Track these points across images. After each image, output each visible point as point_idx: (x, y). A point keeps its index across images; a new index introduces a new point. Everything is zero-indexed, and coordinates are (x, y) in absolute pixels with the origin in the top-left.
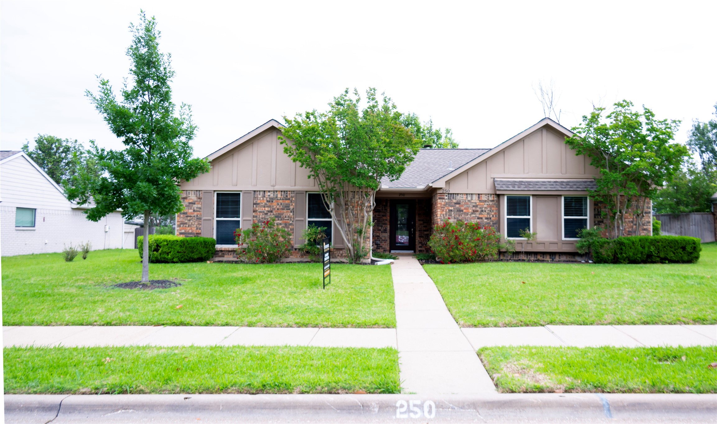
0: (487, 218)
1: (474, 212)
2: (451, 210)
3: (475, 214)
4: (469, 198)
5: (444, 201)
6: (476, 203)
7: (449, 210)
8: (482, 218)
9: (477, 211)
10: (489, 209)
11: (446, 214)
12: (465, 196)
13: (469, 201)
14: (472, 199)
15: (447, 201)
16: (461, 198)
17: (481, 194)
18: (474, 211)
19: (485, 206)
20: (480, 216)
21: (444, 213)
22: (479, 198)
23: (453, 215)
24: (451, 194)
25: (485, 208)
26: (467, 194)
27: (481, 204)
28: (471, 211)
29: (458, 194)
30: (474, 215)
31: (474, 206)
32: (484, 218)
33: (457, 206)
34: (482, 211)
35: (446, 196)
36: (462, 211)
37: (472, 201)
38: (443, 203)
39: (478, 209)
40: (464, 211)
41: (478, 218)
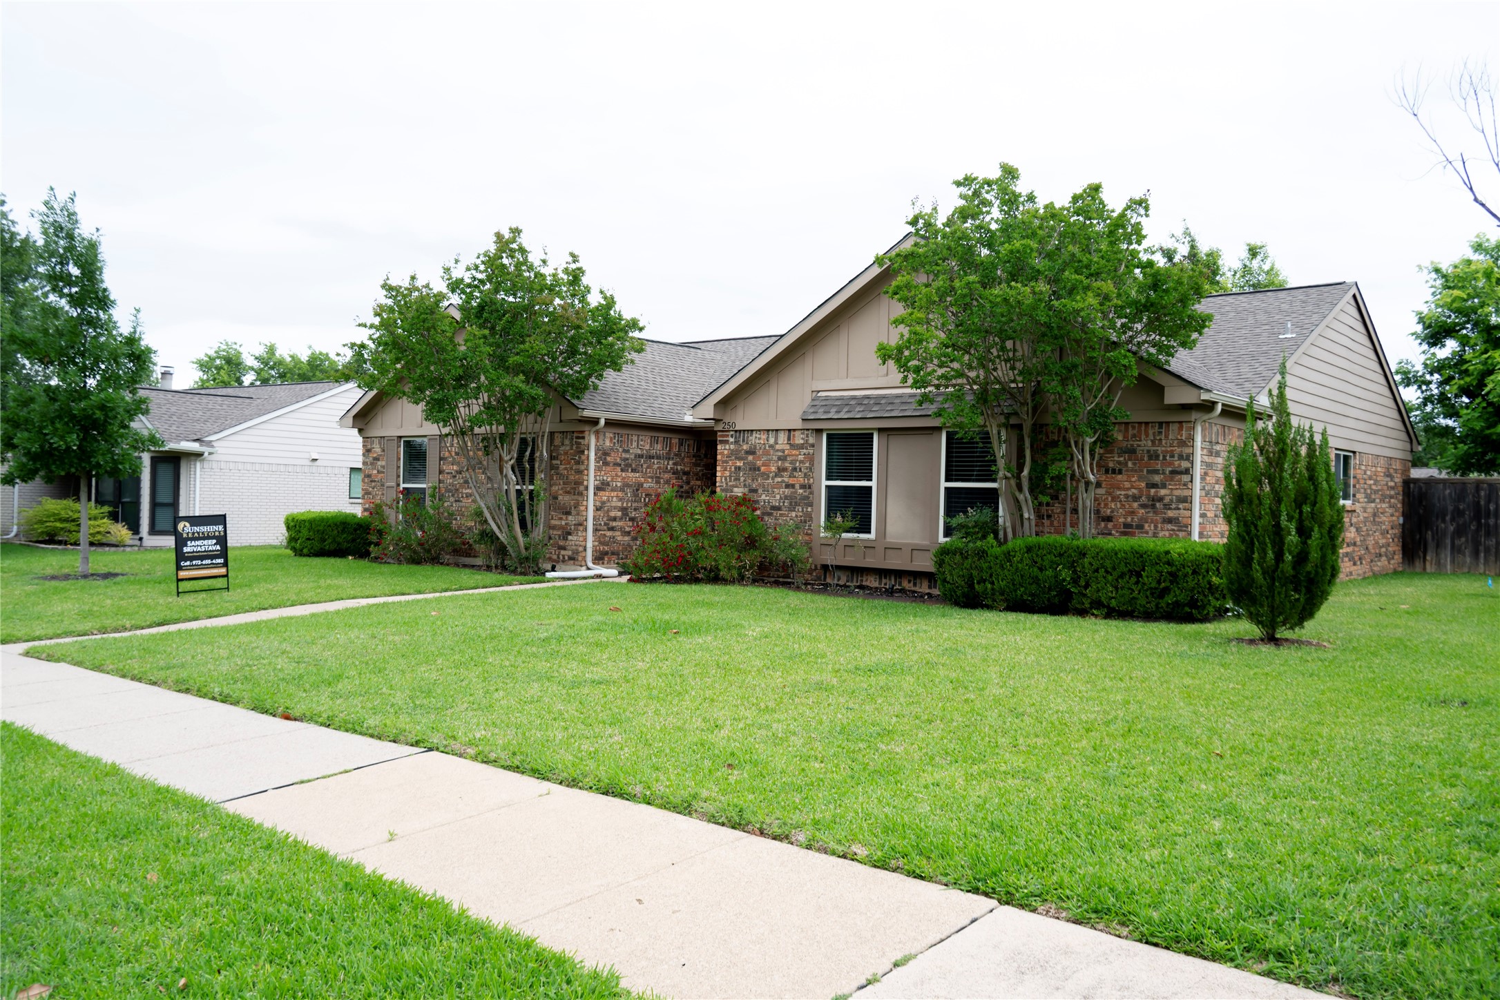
0: (803, 487)
1: (781, 470)
2: (739, 468)
3: (782, 476)
4: (772, 441)
5: (727, 447)
6: (783, 451)
7: (736, 468)
8: (793, 486)
9: (785, 470)
10: (807, 464)
11: (730, 476)
12: (764, 436)
13: (771, 446)
14: (776, 443)
15: (732, 447)
16: (757, 441)
17: (794, 430)
18: (779, 468)
19: (801, 457)
20: (791, 481)
21: (728, 474)
22: (789, 439)
23: (742, 479)
24: (740, 431)
25: (801, 462)
26: (768, 430)
27: (794, 452)
28: (773, 469)
29: (752, 431)
30: (780, 480)
31: (779, 459)
32: (797, 486)
33: (750, 458)
34: (795, 469)
35: (732, 436)
36: (759, 469)
37: (777, 447)
38: (726, 452)
39: (787, 465)
40: (763, 469)
41: (787, 486)
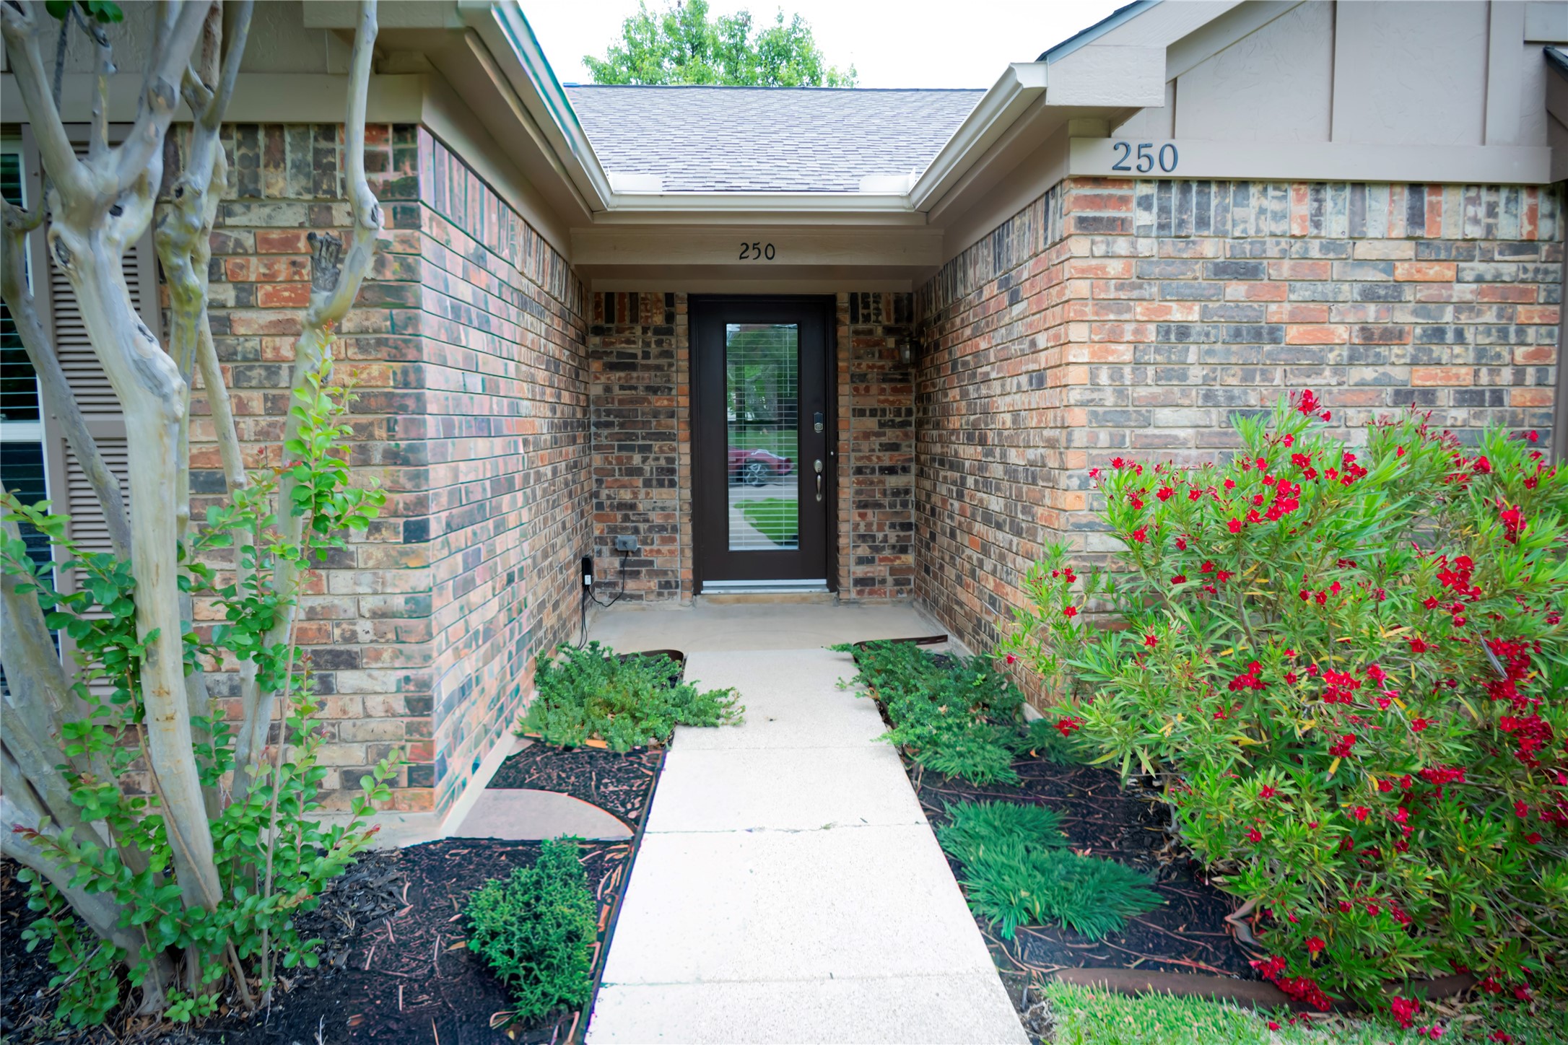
0: (1469, 397)
2: (1183, 332)
3: (1379, 362)
4: (1336, 225)
5: (1122, 245)
6: (1389, 265)
7: (1165, 330)
8: (1428, 396)
9: (1393, 336)
10: (1490, 316)
11: (1138, 364)
12: (1299, 206)
13: (1331, 246)
14: (1357, 232)
15: (1146, 246)
16: (1268, 226)
17: (1437, 186)
18: (1367, 333)
19: (1463, 291)
20: (1420, 378)
21: (1124, 353)
22: (1416, 218)
23: (1196, 374)
24: (1185, 183)
25: (1461, 306)
26: (1320, 184)
27: (1434, 271)
28: (1342, 332)
29: (1244, 183)
30: (1369, 373)
31: (1369, 295)
32: (1445, 397)
33: (1236, 290)
34: (1437, 334)
35: (1145, 203)
36: (1274, 334)
37: (1362, 250)
38: (1114, 268)
39: (1402, 316)
40: (1292, 334)
41: (1404, 396)
